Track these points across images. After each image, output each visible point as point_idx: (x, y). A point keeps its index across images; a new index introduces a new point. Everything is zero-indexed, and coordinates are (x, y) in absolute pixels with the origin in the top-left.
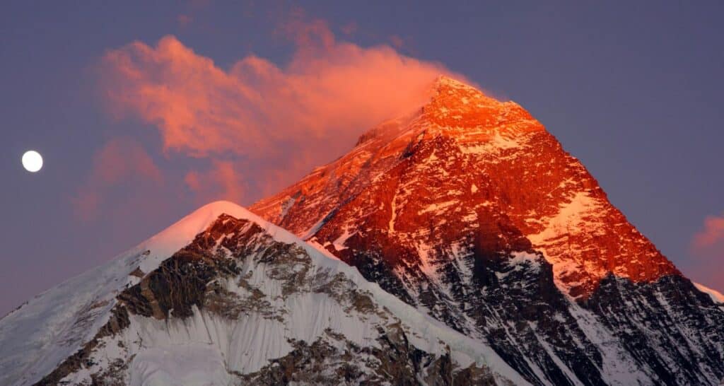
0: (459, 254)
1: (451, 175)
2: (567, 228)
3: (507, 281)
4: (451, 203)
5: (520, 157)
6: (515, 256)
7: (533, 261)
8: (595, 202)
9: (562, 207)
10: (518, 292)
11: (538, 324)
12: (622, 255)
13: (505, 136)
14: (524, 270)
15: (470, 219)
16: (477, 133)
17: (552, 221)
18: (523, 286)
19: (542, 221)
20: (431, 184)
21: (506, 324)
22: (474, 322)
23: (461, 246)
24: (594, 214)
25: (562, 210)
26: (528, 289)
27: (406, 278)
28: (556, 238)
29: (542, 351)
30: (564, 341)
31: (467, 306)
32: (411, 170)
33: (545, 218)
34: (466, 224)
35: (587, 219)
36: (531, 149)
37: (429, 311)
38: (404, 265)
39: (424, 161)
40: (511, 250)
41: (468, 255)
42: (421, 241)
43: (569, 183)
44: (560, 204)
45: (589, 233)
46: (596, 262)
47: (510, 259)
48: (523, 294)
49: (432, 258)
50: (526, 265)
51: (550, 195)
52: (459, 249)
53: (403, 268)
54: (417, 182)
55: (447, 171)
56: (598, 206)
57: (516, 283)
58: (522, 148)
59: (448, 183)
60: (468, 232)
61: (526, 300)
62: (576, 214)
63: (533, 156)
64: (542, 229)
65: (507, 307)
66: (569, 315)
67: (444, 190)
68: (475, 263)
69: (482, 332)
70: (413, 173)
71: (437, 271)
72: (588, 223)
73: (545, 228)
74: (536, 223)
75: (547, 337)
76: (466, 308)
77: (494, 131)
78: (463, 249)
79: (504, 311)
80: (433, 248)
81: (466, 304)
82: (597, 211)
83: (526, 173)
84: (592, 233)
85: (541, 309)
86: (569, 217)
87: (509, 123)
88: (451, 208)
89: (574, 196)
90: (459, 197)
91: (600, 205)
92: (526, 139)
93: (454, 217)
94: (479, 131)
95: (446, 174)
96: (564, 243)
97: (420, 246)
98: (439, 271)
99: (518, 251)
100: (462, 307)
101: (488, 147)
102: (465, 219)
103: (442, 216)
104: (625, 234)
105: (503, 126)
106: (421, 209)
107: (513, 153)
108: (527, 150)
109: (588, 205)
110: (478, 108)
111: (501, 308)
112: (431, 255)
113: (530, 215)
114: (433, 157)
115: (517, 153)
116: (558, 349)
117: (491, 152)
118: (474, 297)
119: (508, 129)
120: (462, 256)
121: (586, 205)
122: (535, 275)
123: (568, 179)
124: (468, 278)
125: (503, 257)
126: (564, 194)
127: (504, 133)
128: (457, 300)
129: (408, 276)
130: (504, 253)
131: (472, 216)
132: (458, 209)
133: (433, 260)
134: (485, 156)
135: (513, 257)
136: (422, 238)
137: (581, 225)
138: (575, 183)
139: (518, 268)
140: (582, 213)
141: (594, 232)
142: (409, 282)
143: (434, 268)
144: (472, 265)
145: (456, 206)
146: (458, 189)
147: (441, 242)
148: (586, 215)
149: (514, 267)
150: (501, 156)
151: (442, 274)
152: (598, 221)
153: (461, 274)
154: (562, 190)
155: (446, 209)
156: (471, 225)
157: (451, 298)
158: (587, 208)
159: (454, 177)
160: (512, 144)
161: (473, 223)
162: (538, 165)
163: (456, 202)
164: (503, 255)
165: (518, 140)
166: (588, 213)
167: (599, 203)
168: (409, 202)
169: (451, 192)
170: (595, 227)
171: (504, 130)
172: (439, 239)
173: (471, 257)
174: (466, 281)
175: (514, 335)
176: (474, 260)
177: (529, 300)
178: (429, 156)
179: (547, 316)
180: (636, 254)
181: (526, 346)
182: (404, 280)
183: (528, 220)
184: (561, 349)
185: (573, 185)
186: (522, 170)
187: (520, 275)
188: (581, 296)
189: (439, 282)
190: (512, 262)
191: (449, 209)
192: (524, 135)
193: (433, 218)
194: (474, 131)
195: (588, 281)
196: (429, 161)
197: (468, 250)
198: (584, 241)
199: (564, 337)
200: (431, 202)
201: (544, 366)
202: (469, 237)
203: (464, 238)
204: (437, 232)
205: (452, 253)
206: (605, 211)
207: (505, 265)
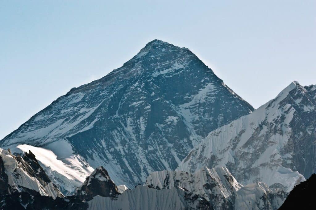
0: (142, 122)
1: (142, 91)
2: (200, 100)
3: (165, 128)
4: (141, 102)
5: (183, 72)
6: (169, 118)
7: (175, 120)
8: (214, 87)
9: (201, 91)
10: (168, 132)
11: (174, 145)
12: (223, 109)
13: (179, 63)
14: (171, 124)
15: (148, 108)
16: (167, 63)
17: (195, 97)
18: (170, 130)
19: (191, 97)
20: (135, 94)
21: (159, 146)
22: (142, 149)
23: (143, 118)
24: (212, 93)
25: (200, 92)
26: (171, 131)
27: (117, 135)
28: (195, 105)
29: (171, 156)
30: (182, 151)
31: (141, 143)
32: (128, 89)
33: (193, 96)
34: (146, 110)
35: (209, 96)
36: (189, 68)
37: (123, 147)
38: (117, 129)
39: (133, 85)
40: (168, 116)
41: (145, 122)
42: (129, 117)
43: (206, 79)
44: (200, 89)
45: (208, 102)
46: (209, 114)
47: (167, 119)
48: (169, 133)
49: (132, 124)
50: (172, 122)
51: (195, 86)
52: (142, 120)
53: (117, 131)
54: (129, 94)
55: (141, 89)
56: (215, 89)
57: (167, 129)
58: (185, 68)
59: (141, 94)
60: (146, 113)
61: (170, 136)
62: (206, 93)
63: (189, 71)
64: (191, 100)
65: (161, 139)
66: (189, 139)
67: (139, 97)
68: (147, 126)
69: (144, 153)
70: (129, 90)
71: (132, 129)
72: (209, 97)
73: (192, 100)
74: (188, 98)
75: (176, 150)
76: (140, 144)
77: (175, 61)
78: (144, 120)
79: (159, 142)
80: (133, 120)
81: (140, 142)
82: (214, 92)
83: (186, 78)
84: (209, 102)
85: (175, 139)
86: (202, 95)
87: (181, 57)
88: (141, 104)
89: (207, 85)
90: (144, 99)
91: (216, 89)
92: (187, 64)
93: (141, 107)
94: (168, 62)
95: (140, 90)
96: (197, 107)
97: (128, 119)
98: (133, 129)
99: (171, 116)
100: (138, 143)
101: (170, 69)
102: (146, 108)
103: (137, 107)
104: (225, 100)
105: (179, 59)
106: (130, 104)
107: (181, 71)
108: (187, 69)
109: (211, 89)
110: (170, 52)
111: (158, 140)
112: (131, 122)
113: (186, 95)
114: (137, 83)
115: (182, 70)
116: (180, 154)
117: (170, 71)
118: (143, 140)
119: (181, 60)
120: (143, 122)
121: (210, 89)
122: (174, 126)
123: (206, 77)
124: (143, 132)
125: (164, 119)
126: (202, 85)
127: (179, 62)
128: (137, 141)
129: (118, 134)
130: (165, 117)
131: (149, 106)
132: (143, 104)
133: (132, 125)
134: (167, 75)
135: (168, 118)
136: (130, 115)
137: (206, 98)
138: (208, 79)
139: (169, 123)
140: (207, 93)
141: (210, 101)
142: (118, 136)
143: (132, 128)
144: (146, 126)
145: (142, 103)
146: (144, 96)
147: (136, 117)
148: (209, 94)
149: (167, 123)
150: (175, 73)
151: (134, 130)
152: (213, 96)
153: (141, 130)
154: (202, 83)
155: (139, 104)
156: (148, 110)
157: (135, 140)
158: (211, 90)
159: (143, 92)
160: (181, 66)
161: (149, 109)
162: (191, 74)
163: (143, 101)
164: (164, 118)
165: (184, 64)
166: (210, 93)
167: (216, 88)
168: (126, 102)
169: (141, 98)
170: (211, 99)
171: (179, 60)
172: (135, 117)
173: (146, 123)
174: (142, 133)
175: (161, 151)
176: (147, 124)
177: (171, 136)
178: (135, 83)
179: (177, 141)
180: (229, 108)
181: (165, 155)
182: (116, 136)
183: (185, 97)
184: (181, 154)
185: (208, 80)
186: (184, 77)
187: (169, 126)
188: (198, 130)
189: (132, 133)
190: (167, 120)
191: (140, 104)
192: (187, 62)
193: (134, 108)
194: (165, 63)
195: (201, 124)
196: (135, 85)
197: (146, 120)
198: (206, 105)
199: (183, 150)
200: (134, 101)
201: (170, 162)
202: (146, 115)
203: (145, 115)
204: (134, 114)
205: (139, 122)
206: (218, 91)
207: (165, 122)
